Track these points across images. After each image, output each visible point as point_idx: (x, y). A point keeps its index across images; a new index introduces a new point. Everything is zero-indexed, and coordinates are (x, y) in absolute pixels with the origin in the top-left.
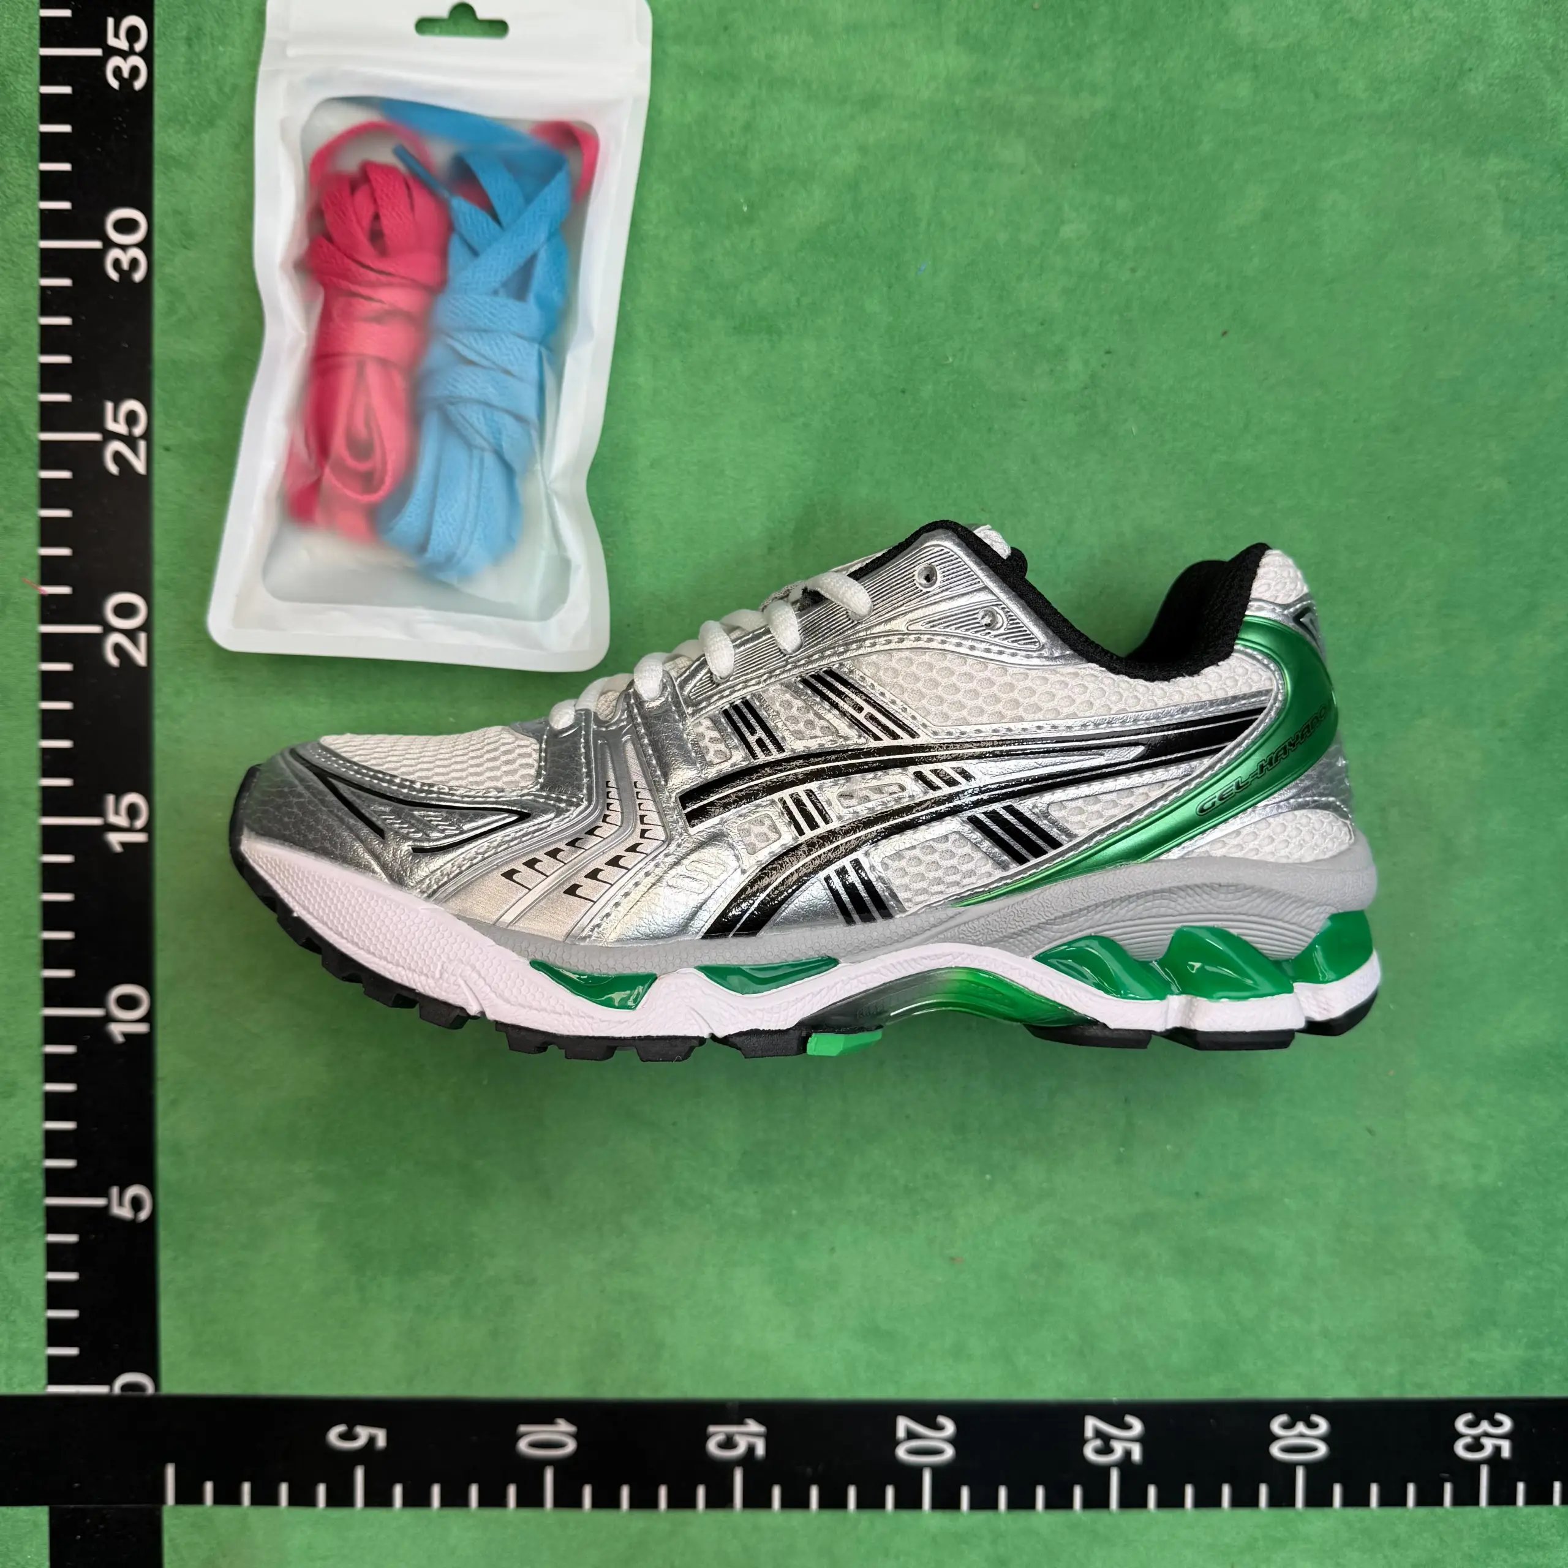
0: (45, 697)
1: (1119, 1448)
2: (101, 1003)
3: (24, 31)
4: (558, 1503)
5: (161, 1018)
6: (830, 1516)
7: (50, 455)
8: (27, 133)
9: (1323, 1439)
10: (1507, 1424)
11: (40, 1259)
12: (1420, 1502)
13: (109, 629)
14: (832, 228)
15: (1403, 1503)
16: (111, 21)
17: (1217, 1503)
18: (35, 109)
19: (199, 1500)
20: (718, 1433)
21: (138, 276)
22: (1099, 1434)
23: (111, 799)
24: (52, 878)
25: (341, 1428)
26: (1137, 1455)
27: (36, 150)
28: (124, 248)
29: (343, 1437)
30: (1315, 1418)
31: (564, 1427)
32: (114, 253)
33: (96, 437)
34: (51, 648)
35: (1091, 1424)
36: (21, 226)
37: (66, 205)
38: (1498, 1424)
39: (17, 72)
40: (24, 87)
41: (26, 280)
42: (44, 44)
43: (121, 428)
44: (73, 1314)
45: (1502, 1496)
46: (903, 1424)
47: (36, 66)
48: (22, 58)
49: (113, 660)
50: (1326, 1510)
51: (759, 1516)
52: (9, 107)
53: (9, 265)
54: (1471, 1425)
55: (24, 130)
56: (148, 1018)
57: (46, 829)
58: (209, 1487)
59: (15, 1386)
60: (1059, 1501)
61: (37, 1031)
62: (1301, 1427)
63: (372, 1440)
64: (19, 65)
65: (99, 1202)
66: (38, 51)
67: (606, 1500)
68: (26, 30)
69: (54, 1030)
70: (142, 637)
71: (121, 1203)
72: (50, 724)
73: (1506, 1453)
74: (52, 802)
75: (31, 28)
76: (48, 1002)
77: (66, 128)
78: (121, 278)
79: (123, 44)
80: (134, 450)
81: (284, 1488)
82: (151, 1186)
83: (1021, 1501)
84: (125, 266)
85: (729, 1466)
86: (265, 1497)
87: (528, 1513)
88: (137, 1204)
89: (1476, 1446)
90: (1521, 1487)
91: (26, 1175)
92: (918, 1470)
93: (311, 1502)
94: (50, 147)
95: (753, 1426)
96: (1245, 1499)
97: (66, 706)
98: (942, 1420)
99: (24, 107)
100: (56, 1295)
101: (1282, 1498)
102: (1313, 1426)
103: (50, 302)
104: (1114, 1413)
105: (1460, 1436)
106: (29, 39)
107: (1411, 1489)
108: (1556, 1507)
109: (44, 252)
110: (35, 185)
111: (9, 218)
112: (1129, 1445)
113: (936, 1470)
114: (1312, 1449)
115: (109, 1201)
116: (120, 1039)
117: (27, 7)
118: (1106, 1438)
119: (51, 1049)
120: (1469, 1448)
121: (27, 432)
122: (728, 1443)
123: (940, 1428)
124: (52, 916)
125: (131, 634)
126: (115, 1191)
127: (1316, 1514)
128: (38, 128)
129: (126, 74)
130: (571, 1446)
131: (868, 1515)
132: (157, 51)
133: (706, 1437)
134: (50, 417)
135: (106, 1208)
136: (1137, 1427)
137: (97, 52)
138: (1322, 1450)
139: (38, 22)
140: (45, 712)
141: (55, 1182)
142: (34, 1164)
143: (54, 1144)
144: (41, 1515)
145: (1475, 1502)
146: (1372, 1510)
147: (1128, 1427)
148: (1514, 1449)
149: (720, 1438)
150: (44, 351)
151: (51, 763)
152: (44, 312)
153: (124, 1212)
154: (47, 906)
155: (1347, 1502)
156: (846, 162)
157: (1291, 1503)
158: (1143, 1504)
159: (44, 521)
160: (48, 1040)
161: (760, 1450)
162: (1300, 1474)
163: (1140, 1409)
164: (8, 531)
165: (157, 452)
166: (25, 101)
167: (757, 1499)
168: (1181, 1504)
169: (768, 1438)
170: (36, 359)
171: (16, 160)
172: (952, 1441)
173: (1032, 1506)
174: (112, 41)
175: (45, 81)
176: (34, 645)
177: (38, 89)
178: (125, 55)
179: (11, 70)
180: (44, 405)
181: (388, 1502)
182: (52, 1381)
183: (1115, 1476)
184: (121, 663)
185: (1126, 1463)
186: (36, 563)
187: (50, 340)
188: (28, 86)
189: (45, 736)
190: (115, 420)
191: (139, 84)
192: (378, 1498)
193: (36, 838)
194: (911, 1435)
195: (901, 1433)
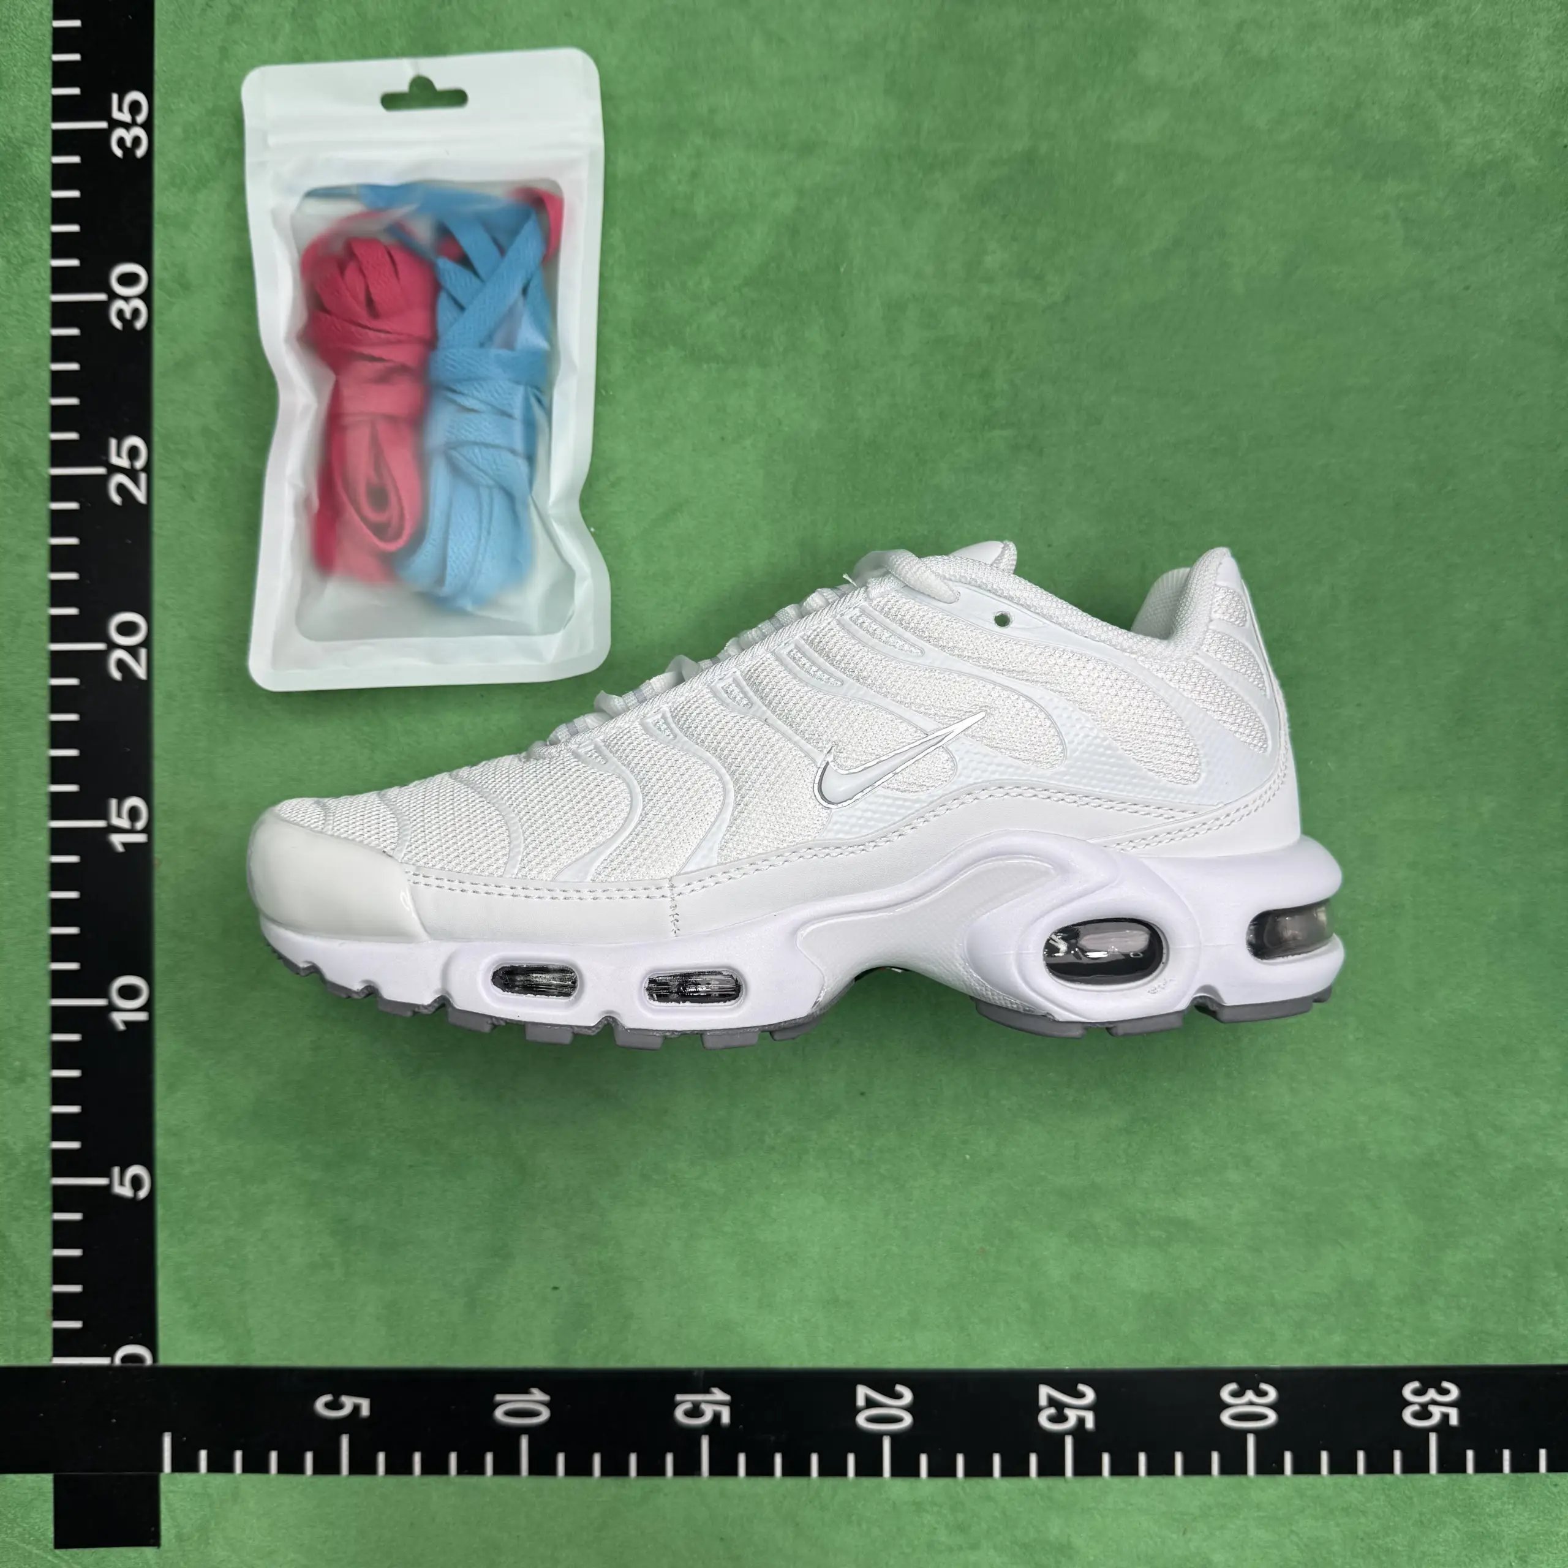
0: (54, 710)
1: (1072, 1416)
2: (104, 994)
3: (36, 108)
4: (532, 1471)
5: (159, 1008)
6: (793, 1482)
7: (60, 488)
8: (40, 198)
9: (1271, 1406)
10: (1454, 1392)
11: (47, 1237)
12: (1370, 1469)
13: (113, 646)
14: (773, 265)
15: (1353, 1470)
16: (115, 97)
17: (1171, 1472)
18: (47, 178)
19: (194, 1468)
20: (685, 1400)
21: (139, 324)
22: (1052, 1402)
23: (114, 803)
24: (59, 877)
25: (327, 1398)
26: (1090, 1424)
27: (47, 213)
28: (126, 299)
29: (328, 1406)
30: (1264, 1386)
31: (538, 1395)
32: (119, 304)
33: (101, 471)
34: (60, 664)
35: (1044, 1391)
36: (35, 282)
37: (74, 262)
38: (1446, 1392)
39: (30, 145)
40: (37, 157)
41: (39, 331)
42: (56, 119)
43: (124, 462)
44: (77, 1289)
45: (1451, 1464)
46: (862, 1392)
47: (48, 139)
48: (36, 132)
49: (116, 675)
50: (1279, 1478)
51: (726, 1482)
52: (23, 176)
53: (24, 318)
54: (1417, 1393)
55: (37, 196)
56: (147, 1007)
57: (55, 831)
58: (203, 1454)
59: (22, 1358)
60: (1015, 1468)
61: (45, 1021)
62: (1250, 1395)
63: (357, 1408)
64: (33, 138)
65: (102, 1181)
66: (50, 126)
67: (579, 1468)
68: (40, 107)
69: (61, 1020)
70: (143, 652)
71: (122, 1183)
72: (59, 735)
73: (1454, 1421)
74: (60, 806)
75: (44, 105)
76: (55, 995)
77: (75, 194)
78: (124, 326)
79: (126, 117)
80: (136, 481)
81: (274, 1456)
82: (150, 1167)
83: (979, 1469)
84: (128, 315)
85: (694, 1434)
86: (256, 1465)
87: (505, 1480)
88: (136, 1183)
89: (1424, 1413)
90: (1470, 1454)
91: (36, 1157)
92: (878, 1437)
93: (300, 1470)
94: (61, 211)
95: (719, 1395)
96: (1197, 1467)
97: (73, 717)
98: (899, 1388)
99: (37, 176)
100: (62, 1271)
101: (1234, 1466)
102: (1263, 1394)
103: (60, 349)
104: (1067, 1381)
105: (1409, 1404)
106: (42, 115)
107: (1361, 1456)
108: (1507, 1475)
109: (55, 306)
110: (47, 245)
111: (23, 275)
112: (1082, 1413)
113: (895, 1437)
114: (1262, 1417)
115: (111, 1181)
116: (122, 1027)
117: (40, 88)
118: (1060, 1406)
119: (58, 1037)
120: (1417, 1416)
121: (39, 468)
122: (695, 1411)
123: (899, 1396)
124: (60, 913)
125: (132, 650)
126: (116, 1170)
127: (1265, 1480)
128: (50, 193)
129: (129, 144)
130: (545, 1414)
131: (831, 1482)
132: (157, 121)
133: (675, 1405)
134: (60, 454)
135: (108, 1188)
136: (1090, 1395)
137: (103, 125)
138: (1272, 1417)
139: (50, 99)
140: (54, 725)
141: (62, 1163)
142: (41, 1146)
143: (60, 1127)
144: (46, 1481)
145: (1426, 1470)
146: (1323, 1477)
147: (1082, 1395)
148: (1462, 1417)
149: (688, 1406)
150: (55, 393)
151: (59, 770)
152: (55, 359)
153: (126, 1191)
154: (55, 902)
155: (1297, 1470)
156: (785, 204)
157: (1243, 1471)
158: (1099, 1472)
159: (54, 548)
160: (55, 1030)
161: (726, 1419)
162: (1251, 1440)
163: (1092, 1378)
164: (22, 558)
165: (157, 484)
166: (39, 171)
167: (723, 1467)
168: (1134, 1472)
169: (731, 1405)
170: (47, 401)
171: (30, 226)
172: (907, 1409)
173: (990, 1474)
174: (116, 115)
175: (56, 152)
176: (45, 662)
177: (50, 160)
178: (127, 126)
179: (25, 143)
180: (55, 444)
181: (372, 1470)
182: (57, 1353)
183: (1069, 1441)
184: (124, 677)
185: (1079, 1430)
186: (46, 587)
187: (60, 384)
188: (42, 157)
189: (54, 745)
190: (119, 455)
191: (140, 152)
192: (362, 1465)
193: (44, 840)
194: (870, 1403)
195: (861, 1402)
